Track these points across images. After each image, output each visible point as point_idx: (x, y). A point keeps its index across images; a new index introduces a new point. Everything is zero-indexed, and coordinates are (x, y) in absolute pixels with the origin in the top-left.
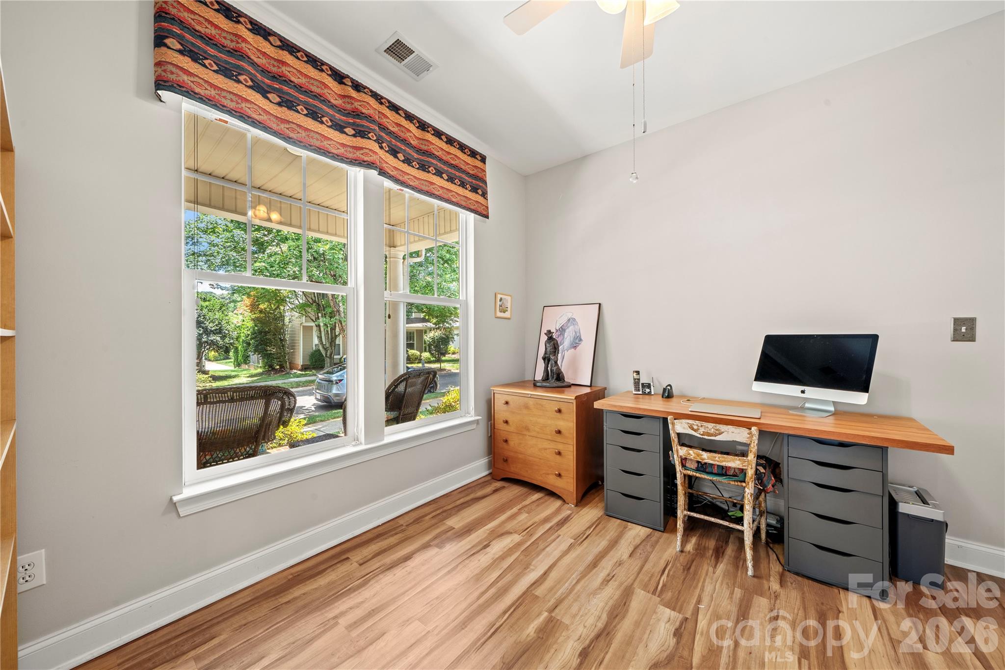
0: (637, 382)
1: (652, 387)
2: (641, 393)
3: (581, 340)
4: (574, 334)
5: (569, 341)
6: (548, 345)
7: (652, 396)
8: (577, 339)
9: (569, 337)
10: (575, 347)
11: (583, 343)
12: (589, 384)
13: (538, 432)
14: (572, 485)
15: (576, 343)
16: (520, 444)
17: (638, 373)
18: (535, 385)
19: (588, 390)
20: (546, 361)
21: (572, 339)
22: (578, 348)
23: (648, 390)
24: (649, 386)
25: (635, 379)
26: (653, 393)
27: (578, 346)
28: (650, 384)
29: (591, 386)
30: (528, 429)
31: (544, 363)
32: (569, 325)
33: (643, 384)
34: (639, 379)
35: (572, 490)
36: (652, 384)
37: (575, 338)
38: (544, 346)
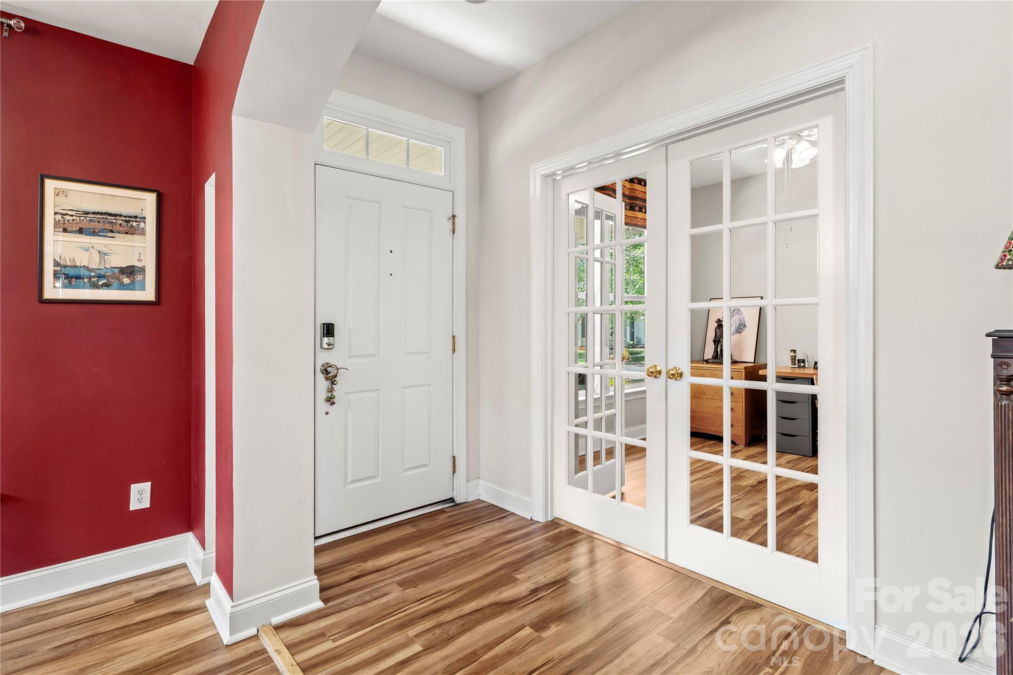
0: (793, 359)
1: (806, 362)
2: (797, 366)
3: (745, 326)
4: (739, 321)
5: (735, 327)
6: (718, 330)
7: (806, 369)
8: (741, 325)
9: (734, 324)
10: (740, 332)
11: (747, 329)
12: (753, 361)
13: (713, 395)
14: (742, 432)
15: (740, 328)
16: (698, 405)
17: (795, 351)
18: (707, 361)
19: (753, 364)
20: (717, 343)
21: (737, 326)
22: (742, 333)
23: (803, 364)
24: (804, 361)
25: (792, 356)
26: (806, 366)
27: (743, 331)
28: (804, 360)
29: (754, 363)
30: (705, 394)
31: (715, 345)
32: (734, 314)
33: (798, 360)
34: (795, 356)
35: (741, 434)
36: (806, 360)
37: (740, 325)
38: (714, 331)
